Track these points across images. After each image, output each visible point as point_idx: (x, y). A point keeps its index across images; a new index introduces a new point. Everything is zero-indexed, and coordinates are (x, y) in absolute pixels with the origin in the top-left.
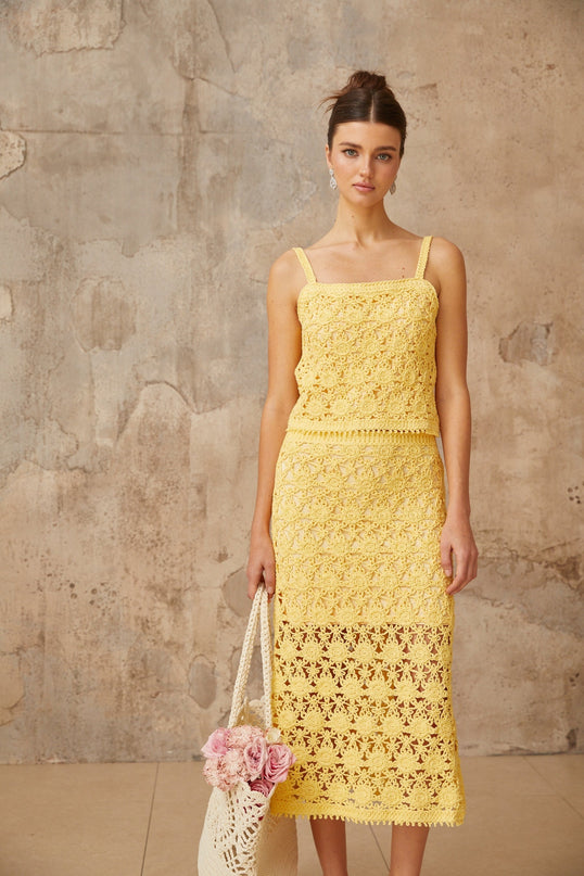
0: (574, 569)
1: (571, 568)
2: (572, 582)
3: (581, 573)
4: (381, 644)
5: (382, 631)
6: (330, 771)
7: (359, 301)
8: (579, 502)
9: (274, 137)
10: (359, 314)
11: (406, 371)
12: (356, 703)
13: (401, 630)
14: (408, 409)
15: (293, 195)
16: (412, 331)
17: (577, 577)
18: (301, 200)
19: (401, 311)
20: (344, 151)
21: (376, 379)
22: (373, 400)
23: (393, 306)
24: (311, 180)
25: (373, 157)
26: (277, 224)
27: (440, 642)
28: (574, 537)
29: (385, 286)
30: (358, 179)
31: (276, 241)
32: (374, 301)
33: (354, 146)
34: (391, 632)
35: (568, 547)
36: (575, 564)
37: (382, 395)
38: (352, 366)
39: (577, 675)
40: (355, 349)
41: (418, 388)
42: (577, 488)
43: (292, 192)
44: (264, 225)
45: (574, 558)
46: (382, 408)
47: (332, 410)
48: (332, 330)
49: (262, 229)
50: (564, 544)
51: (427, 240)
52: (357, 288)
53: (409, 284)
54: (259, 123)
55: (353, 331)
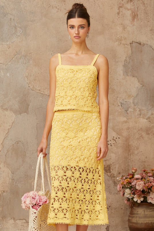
0: (109, 169)
1: (108, 169)
2: (108, 174)
3: (111, 171)
4: (74, 172)
5: (75, 168)
6: (58, 209)
7: (72, 71)
8: (111, 146)
9: (8, 12)
10: (72, 75)
11: (85, 92)
12: (65, 188)
13: (80, 168)
14: (85, 104)
15: (14, 33)
16: (87, 81)
17: (110, 172)
18: (17, 35)
19: (84, 75)
20: (70, 27)
21: (76, 94)
22: (74, 100)
23: (82, 73)
24: (20, 28)
25: (78, 28)
26: (8, 43)
27: (89, 172)
28: (110, 158)
29: (81, 67)
30: (75, 35)
31: (8, 49)
32: (77, 71)
33: (72, 26)
34: (77, 168)
35: (107, 161)
36: (109, 167)
37: (77, 99)
38: (69, 90)
39: (110, 207)
40: (70, 85)
41: (89, 98)
42: (110, 141)
43: (13, 32)
44: (4, 43)
45: (109, 165)
46: (77, 103)
47: (63, 103)
48: (63, 79)
49: (3, 45)
50: (106, 160)
51: (98, 55)
52: (73, 67)
53: (89, 67)
54: (2, 7)
55: (69, 79)
